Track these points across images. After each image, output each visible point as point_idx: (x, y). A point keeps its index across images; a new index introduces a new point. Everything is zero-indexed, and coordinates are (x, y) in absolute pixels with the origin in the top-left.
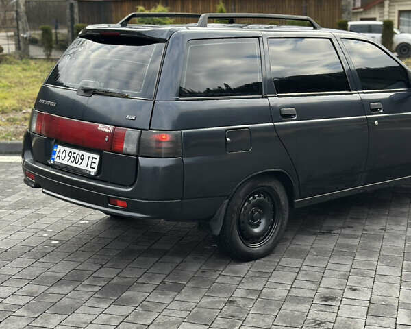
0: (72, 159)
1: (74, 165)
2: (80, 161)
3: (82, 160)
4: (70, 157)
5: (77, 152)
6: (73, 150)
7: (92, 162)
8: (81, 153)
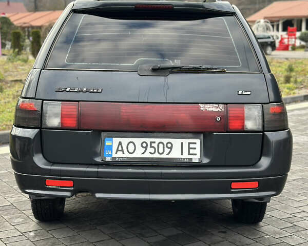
0: (150, 150)
1: (156, 155)
2: (167, 150)
3: (171, 148)
4: (146, 148)
5: (157, 140)
6: (148, 140)
7: (189, 148)
8: (165, 141)
